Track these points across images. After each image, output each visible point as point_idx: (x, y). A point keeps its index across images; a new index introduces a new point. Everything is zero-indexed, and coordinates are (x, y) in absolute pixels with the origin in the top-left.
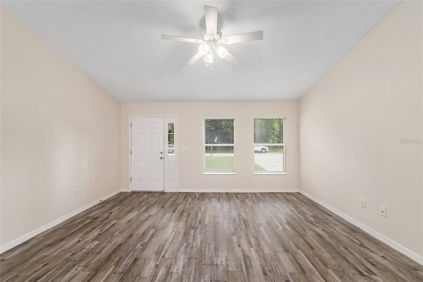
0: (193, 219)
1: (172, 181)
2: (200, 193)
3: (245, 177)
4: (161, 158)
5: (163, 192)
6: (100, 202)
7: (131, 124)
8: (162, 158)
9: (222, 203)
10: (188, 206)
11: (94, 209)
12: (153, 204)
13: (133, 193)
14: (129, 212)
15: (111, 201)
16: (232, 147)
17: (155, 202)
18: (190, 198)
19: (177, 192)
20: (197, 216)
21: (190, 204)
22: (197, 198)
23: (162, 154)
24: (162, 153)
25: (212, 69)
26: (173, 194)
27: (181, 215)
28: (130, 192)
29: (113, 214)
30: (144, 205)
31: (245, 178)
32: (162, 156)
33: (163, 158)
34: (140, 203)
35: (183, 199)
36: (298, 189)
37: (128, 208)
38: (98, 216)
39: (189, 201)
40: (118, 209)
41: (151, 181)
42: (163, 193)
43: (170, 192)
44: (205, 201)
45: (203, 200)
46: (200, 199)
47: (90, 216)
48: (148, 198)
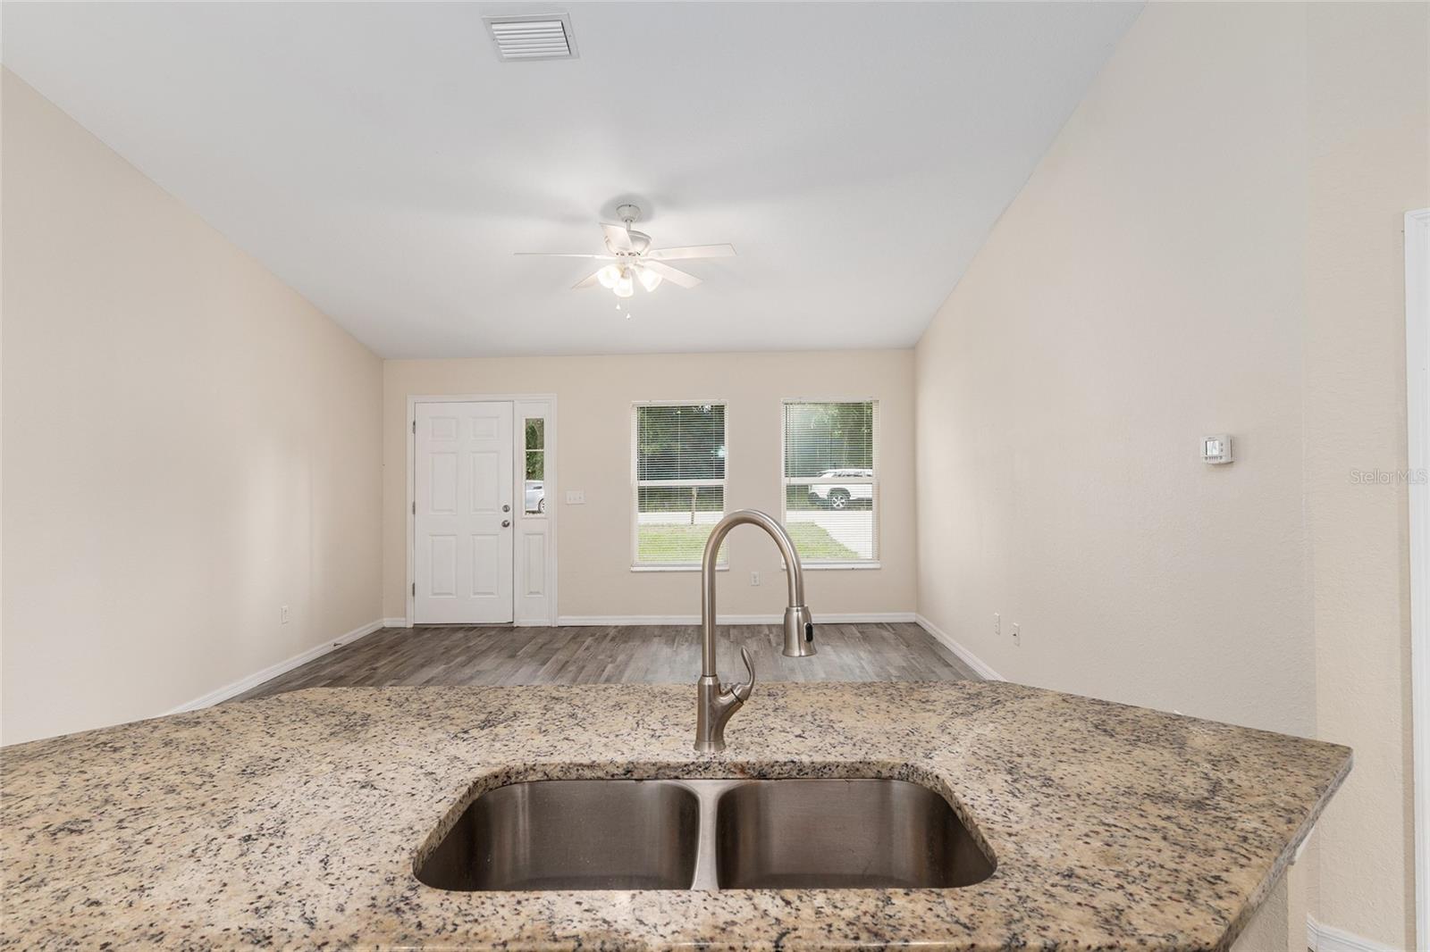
0: (590, 676)
1: (538, 593)
2: (622, 626)
3: (755, 577)
4: (505, 525)
5: (509, 625)
6: (333, 649)
7: (414, 424)
8: (508, 524)
9: (677, 647)
10: (580, 653)
11: (323, 663)
12: (483, 652)
13: (420, 629)
14: (422, 666)
15: (362, 647)
16: (719, 490)
17: (489, 648)
18: (591, 638)
19: (553, 626)
20: (603, 671)
21: (587, 649)
22: (609, 638)
23: (506, 511)
24: (506, 509)
25: (628, 316)
26: (538, 631)
27: (561, 669)
28: (412, 626)
29: (381, 671)
30: (459, 653)
31: (755, 581)
32: (508, 517)
33: (511, 524)
34: (448, 650)
35: (570, 640)
36: (914, 614)
37: (418, 660)
38: (342, 673)
39: (586, 644)
40: (390, 662)
41: (475, 594)
42: (509, 628)
43: (530, 625)
44: (630, 643)
45: (626, 642)
46: (617, 639)
47: (322, 674)
48: (467, 639)
